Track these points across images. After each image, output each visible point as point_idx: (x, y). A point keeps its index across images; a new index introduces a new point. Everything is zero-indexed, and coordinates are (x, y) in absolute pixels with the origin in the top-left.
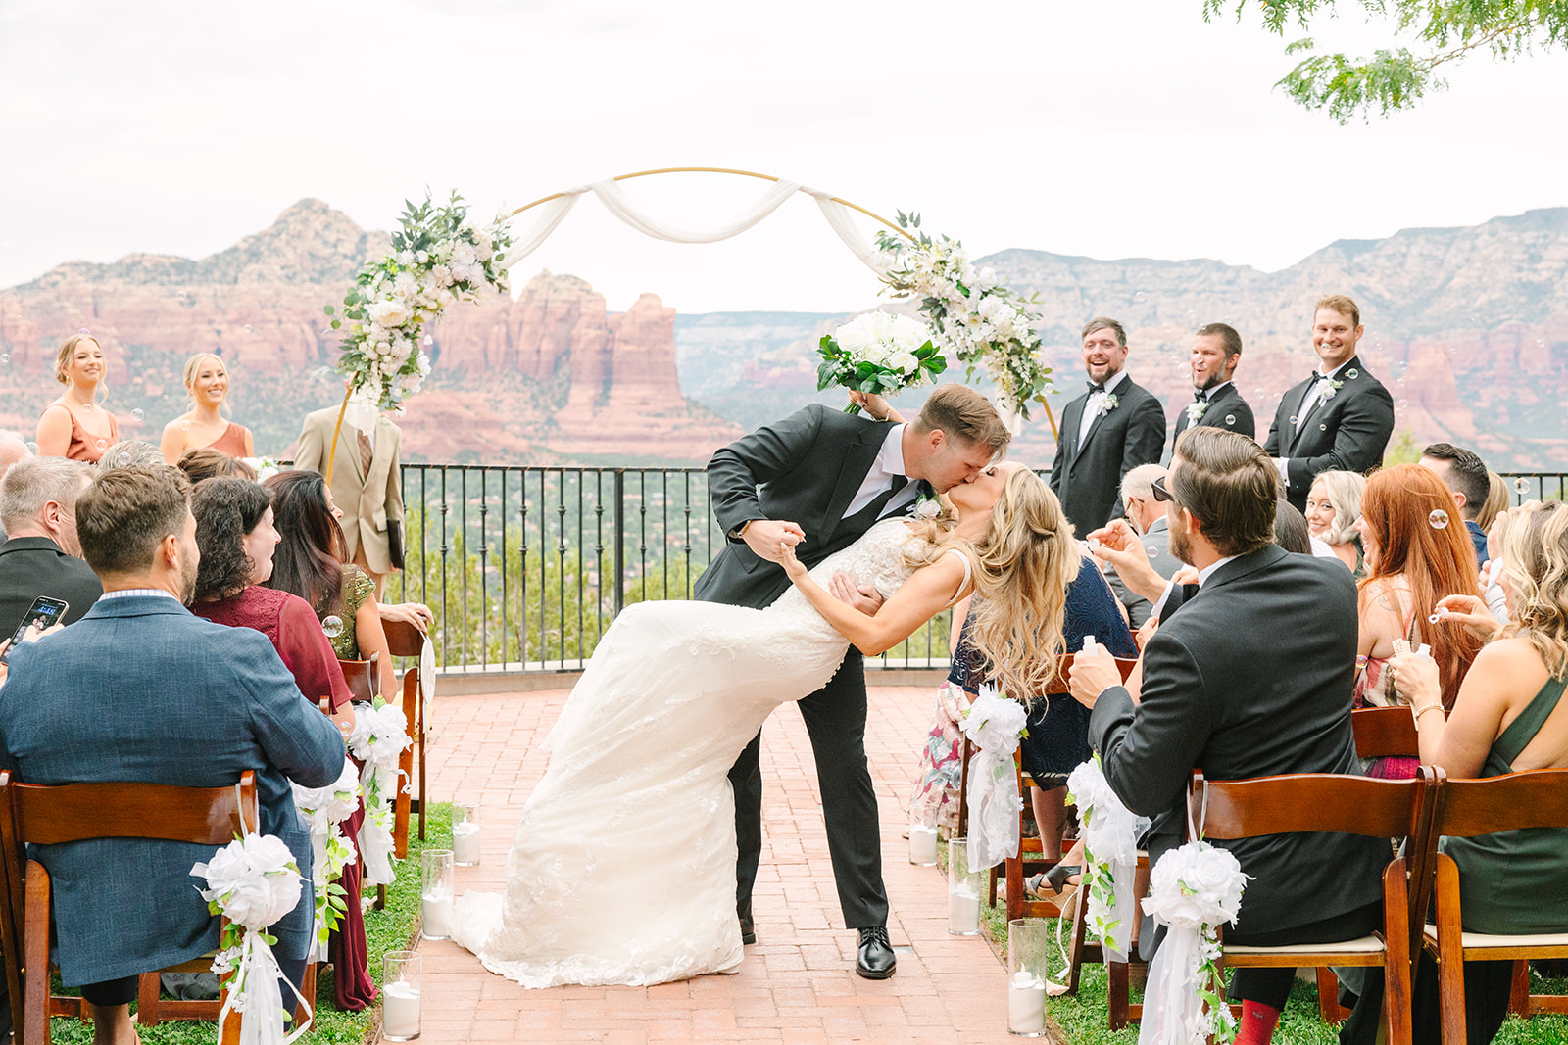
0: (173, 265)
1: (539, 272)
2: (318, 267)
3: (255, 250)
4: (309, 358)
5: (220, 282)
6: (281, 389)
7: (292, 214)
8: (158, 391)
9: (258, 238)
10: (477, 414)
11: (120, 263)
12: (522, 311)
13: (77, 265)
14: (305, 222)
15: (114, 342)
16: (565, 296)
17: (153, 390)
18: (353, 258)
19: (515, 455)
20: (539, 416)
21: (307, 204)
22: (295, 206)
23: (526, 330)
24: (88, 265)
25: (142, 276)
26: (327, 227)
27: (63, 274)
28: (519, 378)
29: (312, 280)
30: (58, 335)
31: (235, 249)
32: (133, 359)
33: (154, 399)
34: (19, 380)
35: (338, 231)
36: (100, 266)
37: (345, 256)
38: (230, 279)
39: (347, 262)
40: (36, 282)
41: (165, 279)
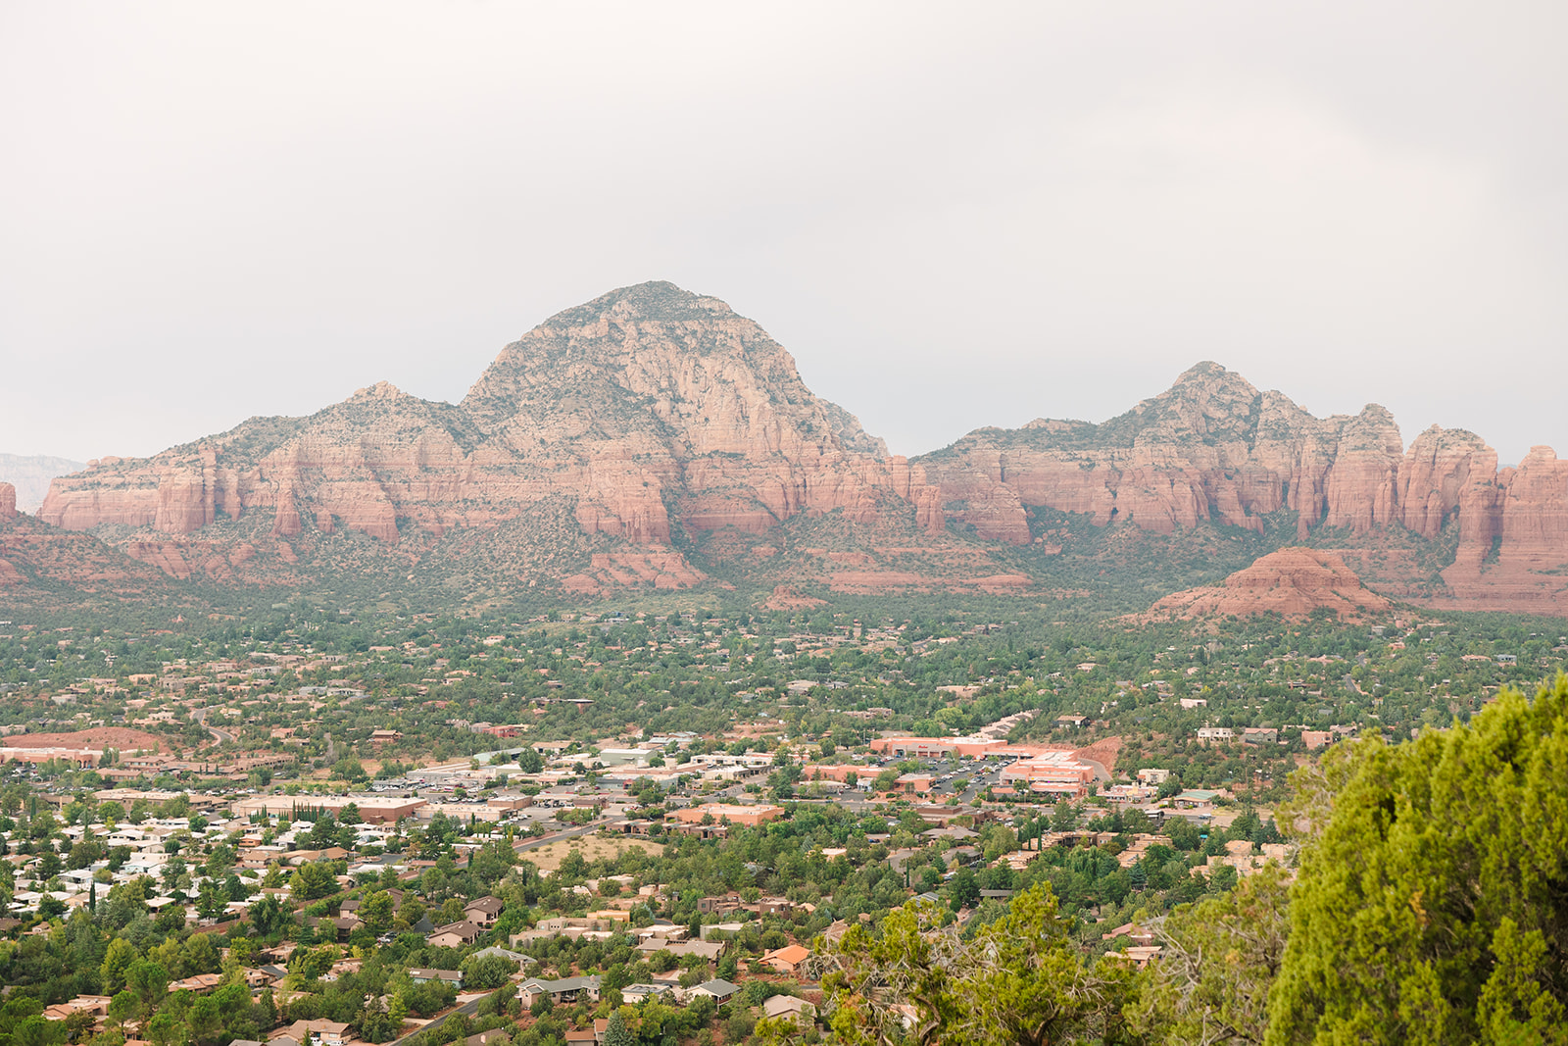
0: (1074, 430)
1: (1428, 427)
2: (1212, 429)
3: (1151, 413)
4: (1200, 517)
5: (1118, 446)
6: (1172, 548)
7: (1189, 378)
8: (1057, 551)
9: (1154, 402)
10: (1334, 572)
11: (1026, 430)
12: (1408, 468)
13: (987, 432)
14: (1201, 386)
15: (1018, 504)
16: (1454, 451)
17: (1051, 550)
18: (1246, 419)
19: (1372, 613)
20: (1422, 573)
21: (1203, 368)
22: (1192, 370)
23: (1413, 487)
24: (997, 432)
25: (1046, 442)
26: (1223, 389)
27: (974, 441)
28: (1406, 535)
29: (1205, 441)
30: (968, 499)
31: (1132, 413)
32: (1035, 520)
33: (1052, 557)
34: (921, 541)
35: (1234, 393)
36: (1009, 431)
37: (1239, 417)
38: (1126, 442)
39: (1241, 424)
40: (950, 448)
41: (1066, 444)
